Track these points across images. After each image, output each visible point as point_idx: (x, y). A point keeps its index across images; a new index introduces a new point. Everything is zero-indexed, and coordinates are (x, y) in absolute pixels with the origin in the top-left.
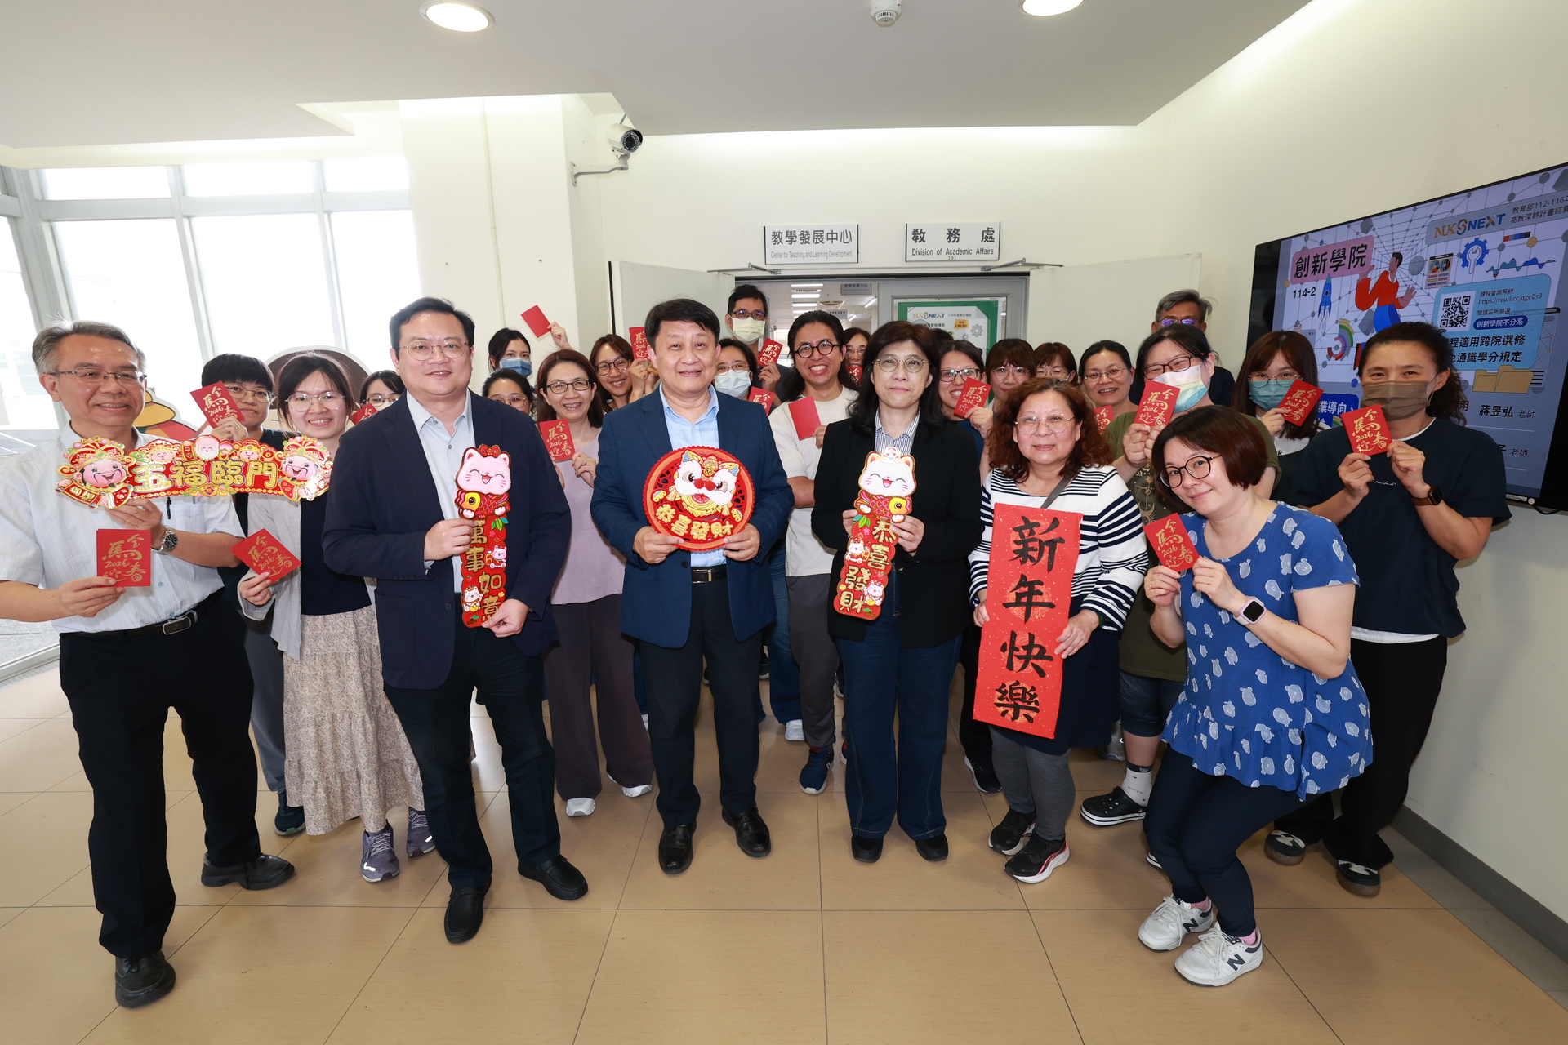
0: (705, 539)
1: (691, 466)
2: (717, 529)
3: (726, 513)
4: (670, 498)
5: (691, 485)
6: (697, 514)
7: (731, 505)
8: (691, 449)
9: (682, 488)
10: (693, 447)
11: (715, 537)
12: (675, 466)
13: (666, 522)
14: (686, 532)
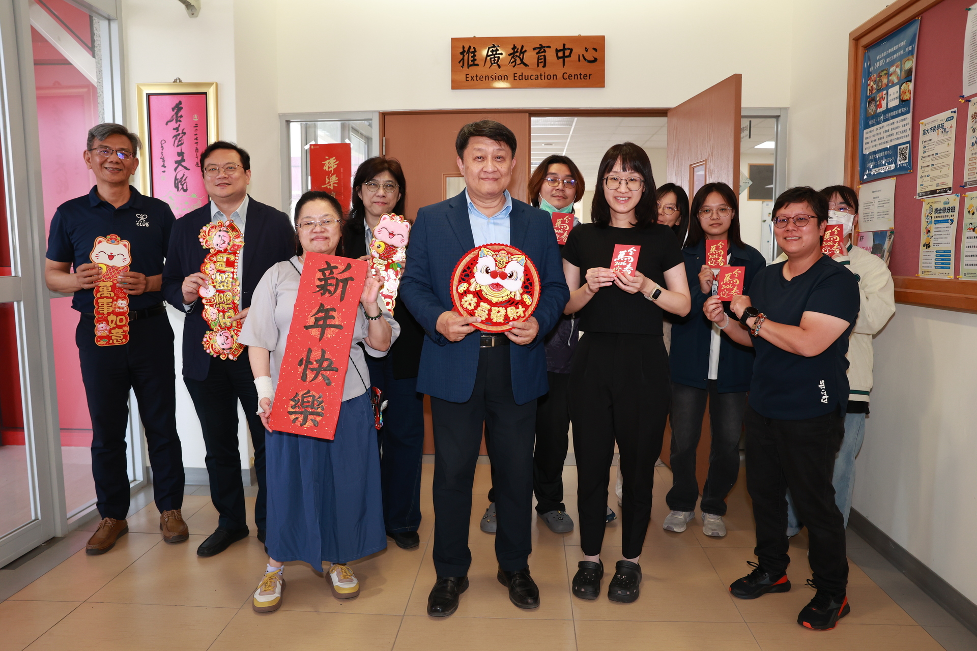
0: (503, 322)
1: (486, 261)
2: (512, 312)
3: (518, 298)
4: (472, 289)
5: (488, 276)
6: (494, 300)
7: (521, 291)
8: (484, 246)
9: (481, 280)
10: (487, 245)
11: (511, 319)
12: (474, 261)
13: (470, 309)
14: (487, 317)
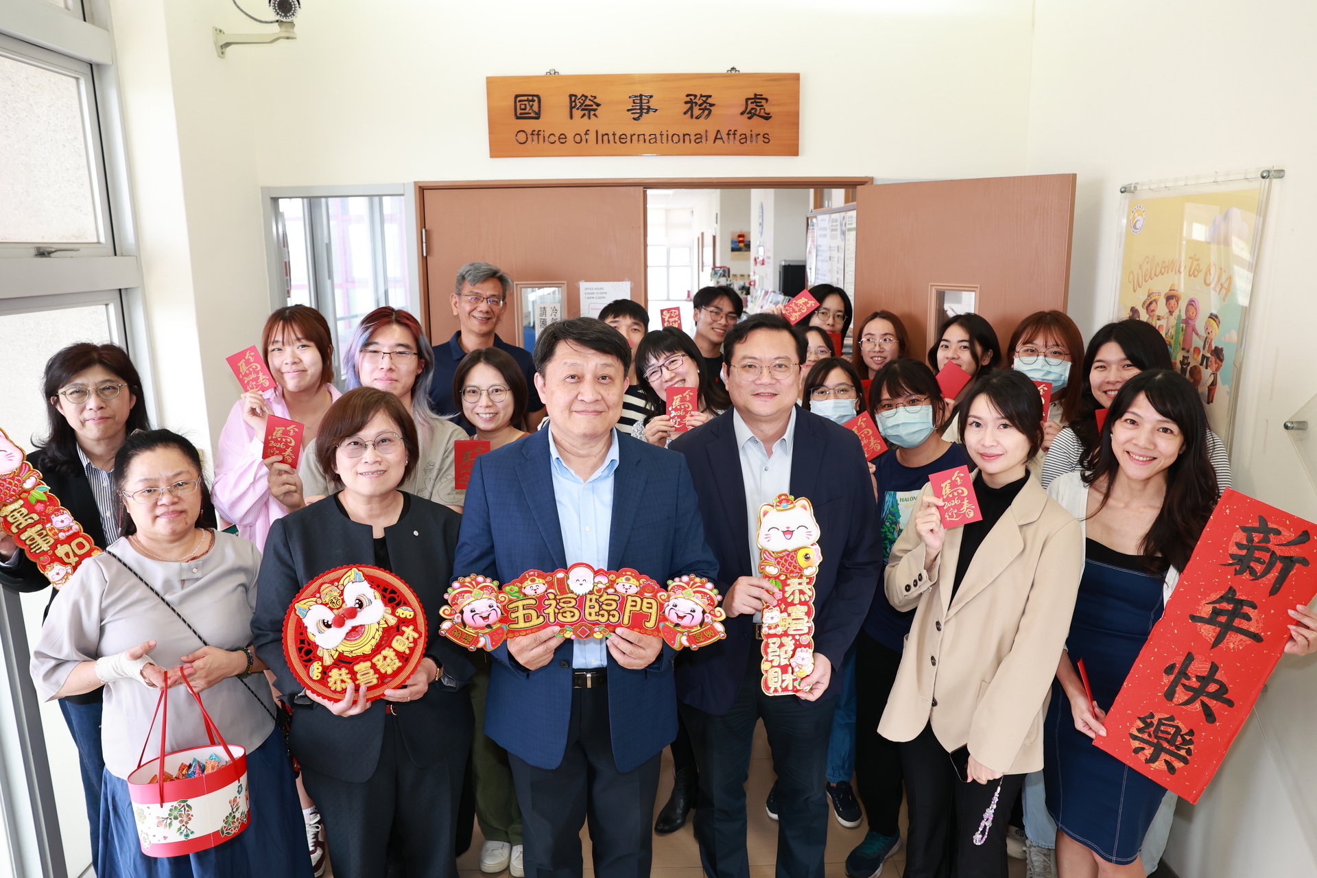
1: (315, 615)
2: (400, 644)
7: (389, 610)
11: (407, 652)
14: (377, 676)
